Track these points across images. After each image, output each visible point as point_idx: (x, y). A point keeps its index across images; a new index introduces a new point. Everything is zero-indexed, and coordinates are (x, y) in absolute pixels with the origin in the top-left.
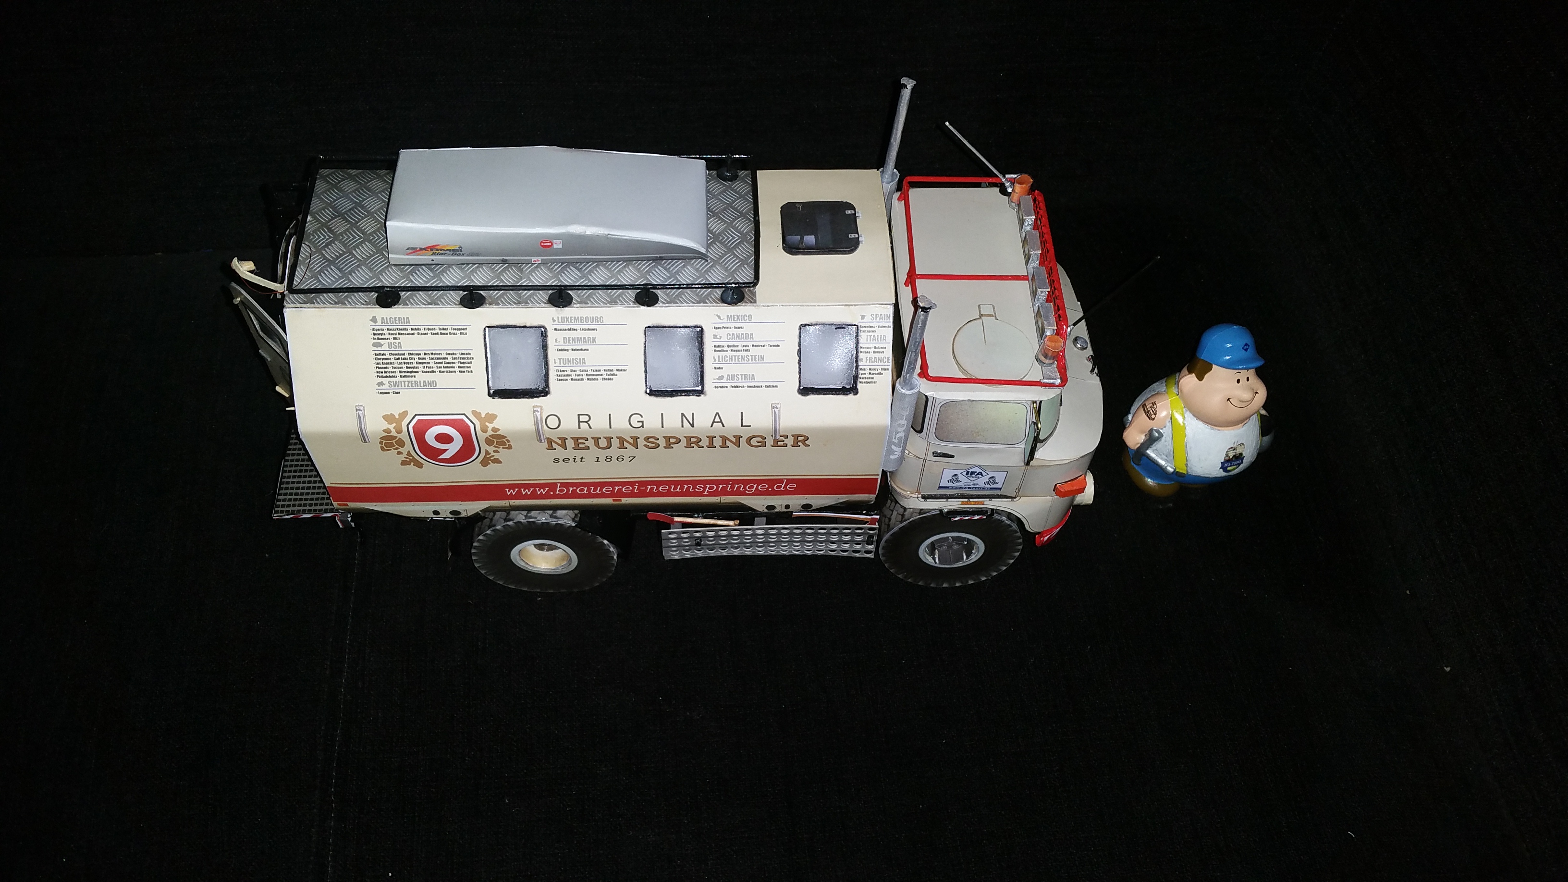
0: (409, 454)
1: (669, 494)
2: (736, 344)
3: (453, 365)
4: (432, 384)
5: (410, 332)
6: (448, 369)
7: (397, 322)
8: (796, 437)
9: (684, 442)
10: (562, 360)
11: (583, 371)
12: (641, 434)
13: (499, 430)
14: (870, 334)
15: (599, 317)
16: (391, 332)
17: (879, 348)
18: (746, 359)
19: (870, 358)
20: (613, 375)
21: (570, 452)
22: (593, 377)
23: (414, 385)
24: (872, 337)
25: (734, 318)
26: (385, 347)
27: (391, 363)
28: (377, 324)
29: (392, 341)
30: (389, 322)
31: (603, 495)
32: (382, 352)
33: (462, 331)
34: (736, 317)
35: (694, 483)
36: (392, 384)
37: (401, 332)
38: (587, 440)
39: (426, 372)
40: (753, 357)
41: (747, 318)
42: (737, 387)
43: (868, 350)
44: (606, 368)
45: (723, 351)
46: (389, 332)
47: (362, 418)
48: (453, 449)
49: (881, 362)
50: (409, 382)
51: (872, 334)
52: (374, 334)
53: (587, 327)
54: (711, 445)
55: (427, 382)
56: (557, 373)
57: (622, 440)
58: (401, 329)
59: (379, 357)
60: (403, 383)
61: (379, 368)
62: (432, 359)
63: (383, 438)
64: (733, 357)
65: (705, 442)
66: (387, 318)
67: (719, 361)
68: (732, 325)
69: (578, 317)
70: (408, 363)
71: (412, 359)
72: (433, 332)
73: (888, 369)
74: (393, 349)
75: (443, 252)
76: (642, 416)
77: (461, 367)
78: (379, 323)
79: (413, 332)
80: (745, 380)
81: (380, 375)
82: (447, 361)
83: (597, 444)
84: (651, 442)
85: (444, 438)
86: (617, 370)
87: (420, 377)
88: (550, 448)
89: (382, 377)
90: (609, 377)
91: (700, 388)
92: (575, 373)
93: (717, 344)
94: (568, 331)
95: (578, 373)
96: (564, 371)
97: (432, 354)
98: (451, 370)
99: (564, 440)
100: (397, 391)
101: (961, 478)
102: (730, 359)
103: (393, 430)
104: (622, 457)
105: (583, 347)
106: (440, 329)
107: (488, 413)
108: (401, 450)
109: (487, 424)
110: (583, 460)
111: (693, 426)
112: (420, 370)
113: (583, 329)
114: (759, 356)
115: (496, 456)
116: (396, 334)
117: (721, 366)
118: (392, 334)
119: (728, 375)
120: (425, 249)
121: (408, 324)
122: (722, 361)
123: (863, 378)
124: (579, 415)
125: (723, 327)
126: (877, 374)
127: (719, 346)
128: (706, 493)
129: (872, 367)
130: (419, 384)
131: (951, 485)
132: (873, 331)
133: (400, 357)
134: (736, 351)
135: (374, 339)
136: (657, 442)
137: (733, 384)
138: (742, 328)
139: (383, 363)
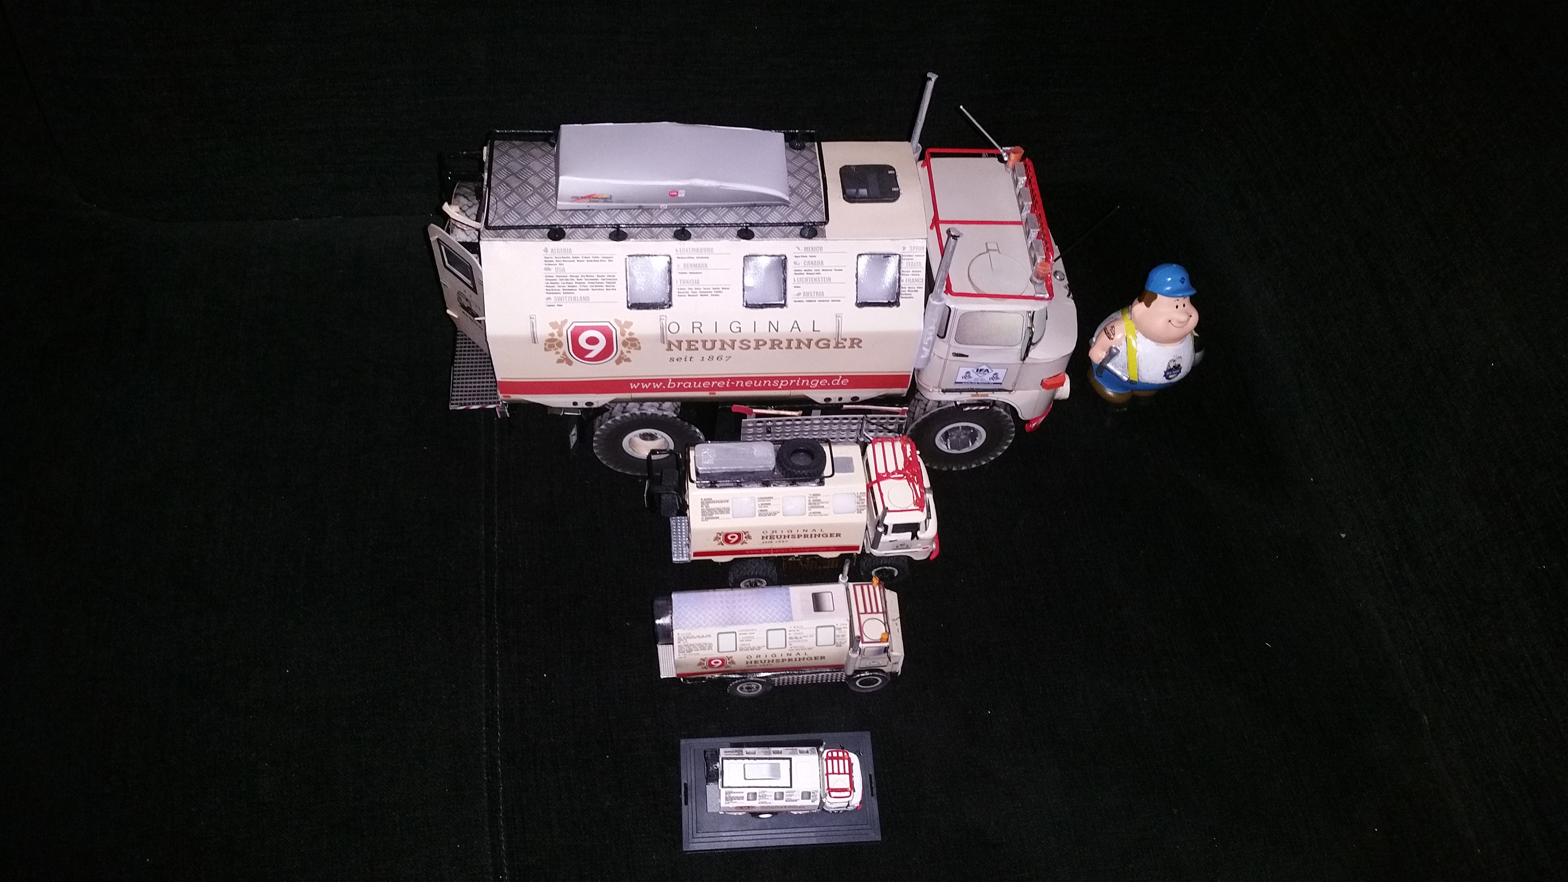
1: (752, 388)
2: (810, 269)
3: (602, 284)
4: (586, 299)
5: (572, 259)
6: (598, 288)
7: (563, 252)
8: (853, 340)
9: (769, 344)
10: (682, 281)
11: (698, 289)
12: (738, 337)
13: (633, 334)
14: (910, 261)
15: (710, 248)
16: (558, 259)
17: (916, 271)
18: (817, 280)
19: (909, 279)
20: (719, 292)
21: (684, 353)
22: (705, 294)
23: (573, 300)
24: (911, 263)
25: (809, 249)
26: (553, 271)
27: (557, 283)
29: (558, 266)
30: (556, 252)
31: (702, 389)
32: (551, 275)
33: (610, 259)
34: (811, 248)
35: (772, 379)
36: (557, 298)
37: (564, 259)
38: (697, 342)
39: (583, 290)
40: (823, 279)
41: (819, 249)
44: (715, 287)
45: (801, 274)
46: (556, 259)
47: (534, 324)
48: (597, 349)
49: (917, 282)
50: (569, 297)
52: (546, 261)
53: (701, 256)
54: (789, 347)
55: (582, 297)
56: (679, 290)
57: (723, 343)
59: (548, 278)
60: (565, 298)
61: (548, 287)
62: (587, 280)
64: (808, 279)
65: (785, 344)
66: (555, 249)
67: (798, 281)
68: (808, 255)
69: (695, 248)
70: (569, 283)
71: (572, 280)
72: (588, 259)
73: (922, 288)
74: (559, 272)
75: (598, 200)
76: (740, 323)
77: (608, 286)
78: (550, 252)
79: (574, 259)
80: (817, 296)
81: (549, 292)
82: (597, 281)
83: (704, 346)
84: (745, 345)
85: (593, 341)
86: (722, 288)
87: (578, 294)
88: (669, 349)
89: (550, 293)
90: (716, 294)
91: (783, 302)
92: (692, 290)
93: (796, 269)
94: (687, 259)
95: (694, 290)
96: (683, 289)
97: (587, 276)
98: (600, 288)
99: (680, 342)
100: (560, 304)
101: (972, 374)
102: (806, 280)
103: (556, 334)
104: (721, 357)
105: (698, 271)
106: (593, 257)
107: (626, 321)
110: (692, 359)
111: (777, 331)
112: (577, 288)
113: (698, 258)
114: (827, 277)
115: (628, 356)
116: (561, 261)
117: (799, 285)
118: (559, 261)
120: (585, 198)
121: (570, 253)
122: (800, 282)
123: (903, 295)
124: (693, 323)
125: (801, 256)
126: (914, 291)
127: (798, 270)
128: (780, 387)
129: (910, 286)
130: (576, 299)
131: (964, 380)
132: (911, 259)
133: (563, 278)
134: (810, 274)
135: (546, 265)
136: (749, 344)
137: (808, 299)
138: (815, 257)
139: (551, 283)
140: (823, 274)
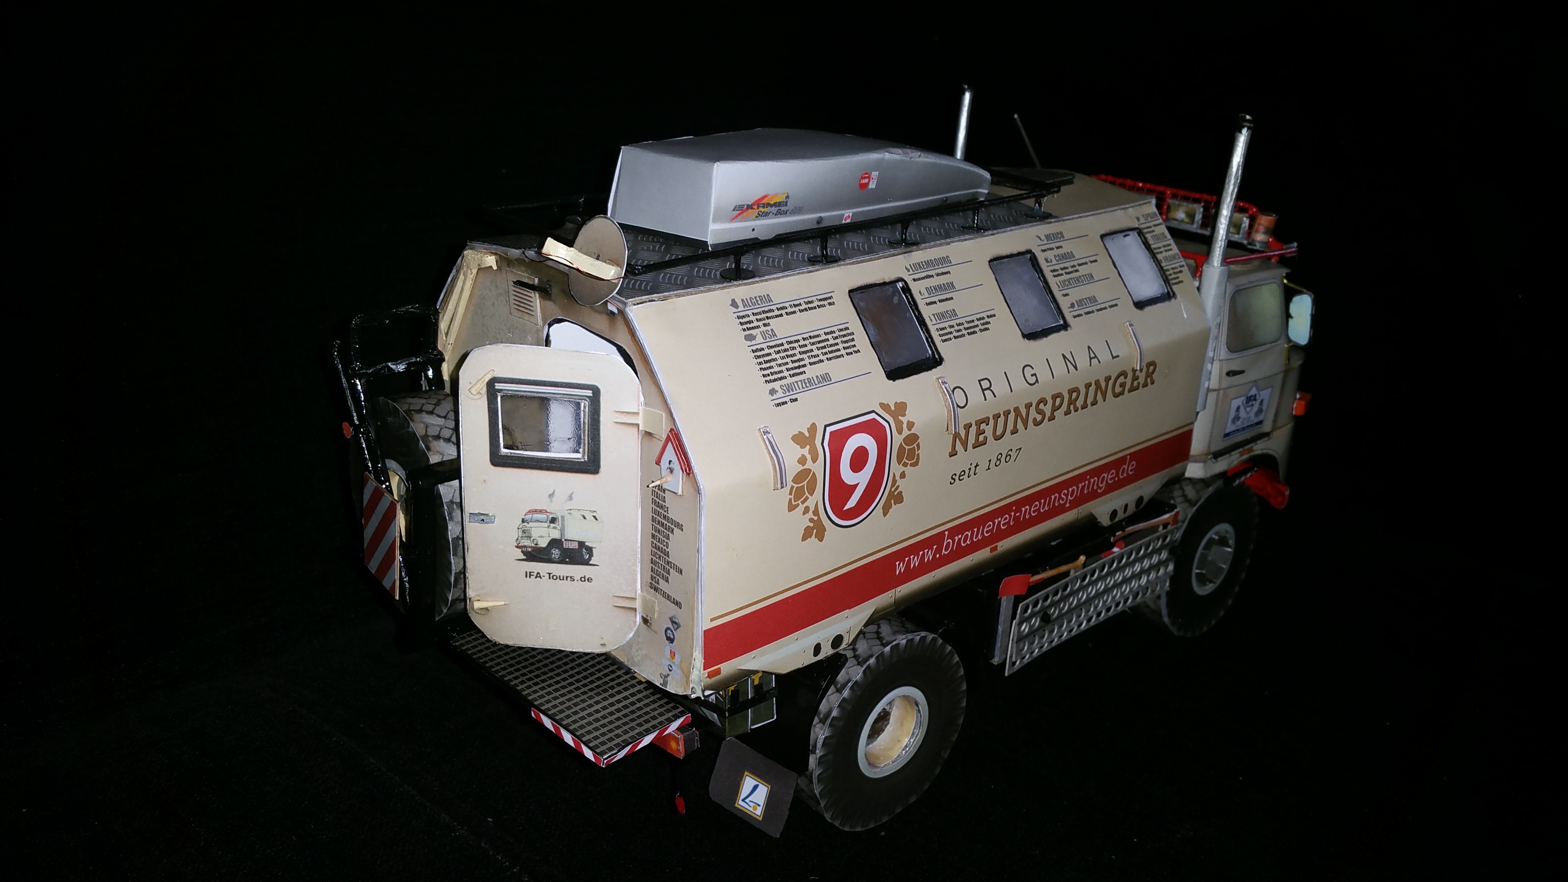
0: (817, 507)
2: (1066, 265)
3: (838, 347)
4: (825, 379)
5: (777, 313)
6: (834, 354)
7: (759, 302)
8: (1146, 369)
9: (1066, 402)
10: (936, 316)
11: (960, 324)
12: (1034, 397)
13: (912, 425)
15: (945, 257)
16: (759, 317)
17: (1166, 246)
18: (1080, 280)
19: (1165, 257)
20: (987, 323)
21: (969, 456)
22: (972, 330)
23: (808, 385)
24: (1155, 237)
25: (1051, 237)
26: (760, 339)
27: (774, 360)
28: (739, 309)
29: (763, 329)
30: (751, 304)
31: (981, 544)
32: (759, 347)
33: (827, 300)
34: (1052, 235)
36: (785, 388)
37: (769, 315)
38: (988, 423)
39: (814, 363)
40: (1085, 277)
41: (1061, 235)
42: (1088, 313)
43: (1160, 250)
44: (978, 316)
45: (1059, 275)
46: (756, 317)
47: (774, 443)
50: (801, 381)
52: (741, 324)
53: (940, 271)
54: (1085, 403)
55: (819, 376)
56: (939, 333)
57: (1017, 413)
58: (767, 312)
60: (796, 384)
61: (763, 369)
62: (813, 344)
63: (796, 478)
64: (1071, 280)
65: (1081, 399)
66: (746, 299)
68: (1053, 246)
69: (928, 261)
70: (792, 356)
71: (794, 348)
72: (801, 308)
73: (1183, 266)
74: (768, 340)
75: (768, 209)
76: (1033, 368)
77: (847, 348)
78: (741, 308)
79: (780, 312)
80: (1091, 303)
81: (768, 378)
82: (828, 343)
83: (995, 431)
84: (1040, 412)
85: (858, 460)
86: (988, 317)
87: (810, 372)
88: (953, 451)
89: (771, 381)
90: (985, 327)
91: (1063, 321)
92: (954, 328)
93: (1051, 268)
94: (926, 280)
95: (957, 328)
96: (943, 329)
97: (811, 337)
98: (838, 354)
99: (967, 430)
100: (794, 397)
101: (1241, 411)
102: (1068, 283)
103: (809, 457)
104: (1010, 452)
105: (948, 296)
106: (806, 303)
107: (895, 403)
108: (810, 503)
109: (899, 418)
110: (977, 470)
111: (1076, 368)
112: (806, 362)
113: (938, 275)
114: (1088, 274)
115: (901, 485)
116: (764, 319)
117: (1066, 292)
118: (761, 320)
119: (1076, 301)
120: (752, 206)
121: (772, 303)
122: (1064, 287)
123: (1172, 280)
124: (979, 381)
125: (1047, 249)
126: (1179, 272)
127: (1054, 271)
128: (1068, 505)
129: (1172, 266)
130: (812, 382)
132: (1154, 231)
133: (780, 348)
134: (1069, 273)
135: (744, 330)
136: (1045, 409)
137: (1085, 311)
138: (1061, 246)
139: (766, 362)
140: (1083, 270)
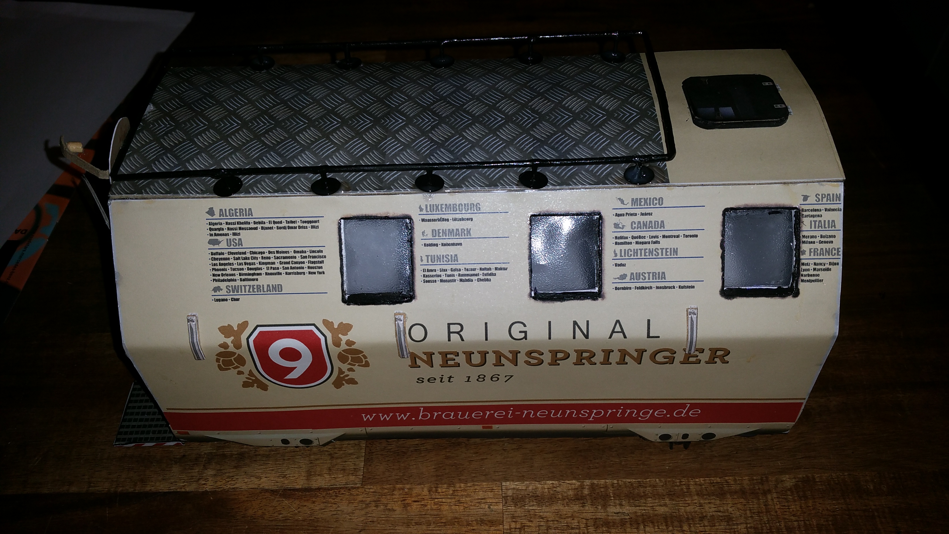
0: (251, 373)
1: (548, 420)
2: (642, 234)
3: (302, 265)
4: (277, 289)
5: (253, 225)
6: (295, 271)
7: (238, 214)
8: (714, 351)
9: (573, 357)
10: (430, 258)
11: (455, 270)
12: (523, 347)
13: (353, 343)
14: (815, 219)
15: (475, 204)
16: (231, 226)
17: (826, 237)
18: (654, 253)
19: (815, 249)
20: (491, 275)
21: (437, 371)
22: (467, 278)
23: (255, 290)
24: (817, 223)
25: (641, 202)
26: (223, 245)
27: (230, 264)
28: (214, 217)
29: (231, 237)
30: (228, 214)
31: (471, 422)
32: (219, 251)
33: (313, 223)
34: (643, 200)
35: (579, 407)
36: (231, 289)
37: (242, 226)
38: (457, 354)
39: (271, 274)
40: (664, 251)
41: (657, 202)
42: (643, 288)
43: (812, 240)
44: (483, 266)
45: (626, 243)
46: (228, 226)
47: (194, 330)
48: (300, 366)
49: (829, 255)
50: (250, 286)
51: (818, 219)
52: (211, 229)
53: (460, 217)
54: (606, 361)
55: (271, 286)
56: (424, 273)
57: (499, 355)
58: (242, 223)
59: (216, 257)
60: (243, 288)
61: (216, 270)
62: (278, 258)
63: (220, 355)
64: (639, 251)
65: (599, 357)
66: (225, 210)
67: (621, 256)
68: (638, 211)
69: (450, 205)
70: (250, 264)
71: (255, 258)
72: (280, 225)
73: (838, 264)
74: (232, 247)
76: (525, 326)
77: (312, 268)
78: (217, 216)
79: (255, 226)
80: (653, 279)
81: (217, 278)
82: (294, 260)
83: (469, 360)
84: (534, 358)
85: (291, 354)
86: (496, 269)
87: (264, 280)
88: (414, 365)
89: (219, 280)
90: (486, 277)
91: (596, 290)
92: (446, 273)
93: (618, 235)
94: (437, 222)
95: (449, 272)
96: (432, 271)
97: (277, 252)
98: (299, 271)
99: (430, 355)
100: (236, 297)
102: (634, 253)
103: (231, 345)
104: (497, 376)
105: (455, 242)
106: (288, 222)
107: (342, 323)
108: (241, 369)
109: (340, 336)
110: (452, 380)
111: (587, 337)
112: (263, 272)
113: (455, 219)
114: (671, 249)
115: (351, 375)
116: (236, 229)
117: (623, 262)
118: (232, 229)
119: (632, 274)
121: (250, 217)
122: (625, 256)
123: (805, 276)
124: (449, 325)
125: (627, 214)
126: (824, 270)
127: (621, 238)
128: (591, 419)
129: (817, 262)
130: (261, 288)
132: (819, 216)
133: (240, 256)
134: (643, 243)
135: (211, 235)
136: (541, 357)
137: (638, 285)
138: (650, 214)
139: (221, 264)
140: (665, 243)
